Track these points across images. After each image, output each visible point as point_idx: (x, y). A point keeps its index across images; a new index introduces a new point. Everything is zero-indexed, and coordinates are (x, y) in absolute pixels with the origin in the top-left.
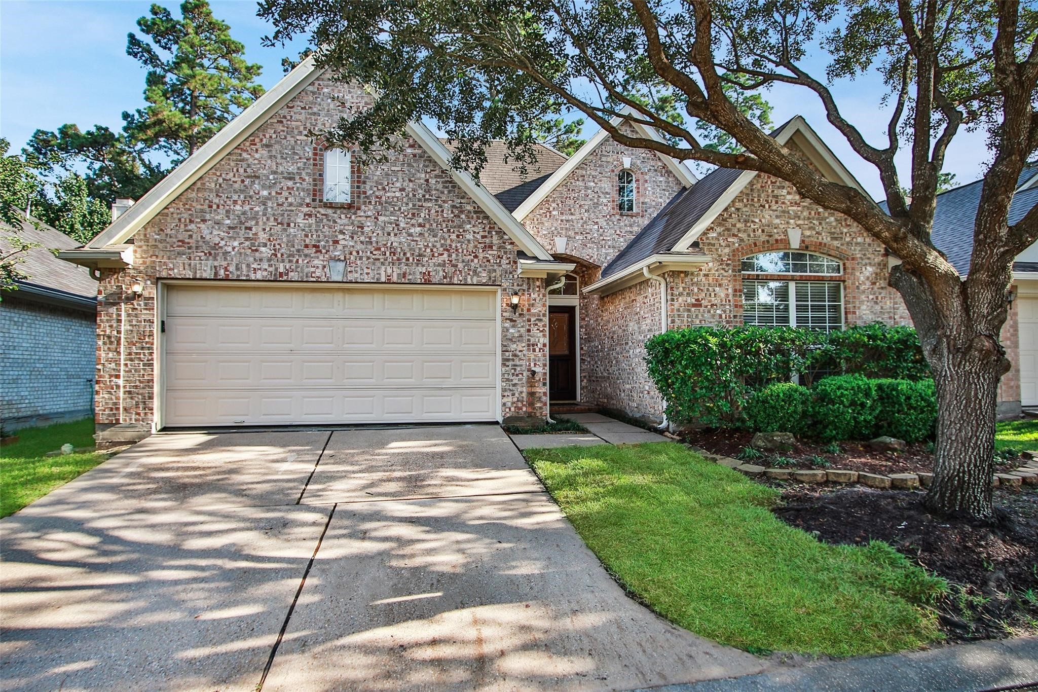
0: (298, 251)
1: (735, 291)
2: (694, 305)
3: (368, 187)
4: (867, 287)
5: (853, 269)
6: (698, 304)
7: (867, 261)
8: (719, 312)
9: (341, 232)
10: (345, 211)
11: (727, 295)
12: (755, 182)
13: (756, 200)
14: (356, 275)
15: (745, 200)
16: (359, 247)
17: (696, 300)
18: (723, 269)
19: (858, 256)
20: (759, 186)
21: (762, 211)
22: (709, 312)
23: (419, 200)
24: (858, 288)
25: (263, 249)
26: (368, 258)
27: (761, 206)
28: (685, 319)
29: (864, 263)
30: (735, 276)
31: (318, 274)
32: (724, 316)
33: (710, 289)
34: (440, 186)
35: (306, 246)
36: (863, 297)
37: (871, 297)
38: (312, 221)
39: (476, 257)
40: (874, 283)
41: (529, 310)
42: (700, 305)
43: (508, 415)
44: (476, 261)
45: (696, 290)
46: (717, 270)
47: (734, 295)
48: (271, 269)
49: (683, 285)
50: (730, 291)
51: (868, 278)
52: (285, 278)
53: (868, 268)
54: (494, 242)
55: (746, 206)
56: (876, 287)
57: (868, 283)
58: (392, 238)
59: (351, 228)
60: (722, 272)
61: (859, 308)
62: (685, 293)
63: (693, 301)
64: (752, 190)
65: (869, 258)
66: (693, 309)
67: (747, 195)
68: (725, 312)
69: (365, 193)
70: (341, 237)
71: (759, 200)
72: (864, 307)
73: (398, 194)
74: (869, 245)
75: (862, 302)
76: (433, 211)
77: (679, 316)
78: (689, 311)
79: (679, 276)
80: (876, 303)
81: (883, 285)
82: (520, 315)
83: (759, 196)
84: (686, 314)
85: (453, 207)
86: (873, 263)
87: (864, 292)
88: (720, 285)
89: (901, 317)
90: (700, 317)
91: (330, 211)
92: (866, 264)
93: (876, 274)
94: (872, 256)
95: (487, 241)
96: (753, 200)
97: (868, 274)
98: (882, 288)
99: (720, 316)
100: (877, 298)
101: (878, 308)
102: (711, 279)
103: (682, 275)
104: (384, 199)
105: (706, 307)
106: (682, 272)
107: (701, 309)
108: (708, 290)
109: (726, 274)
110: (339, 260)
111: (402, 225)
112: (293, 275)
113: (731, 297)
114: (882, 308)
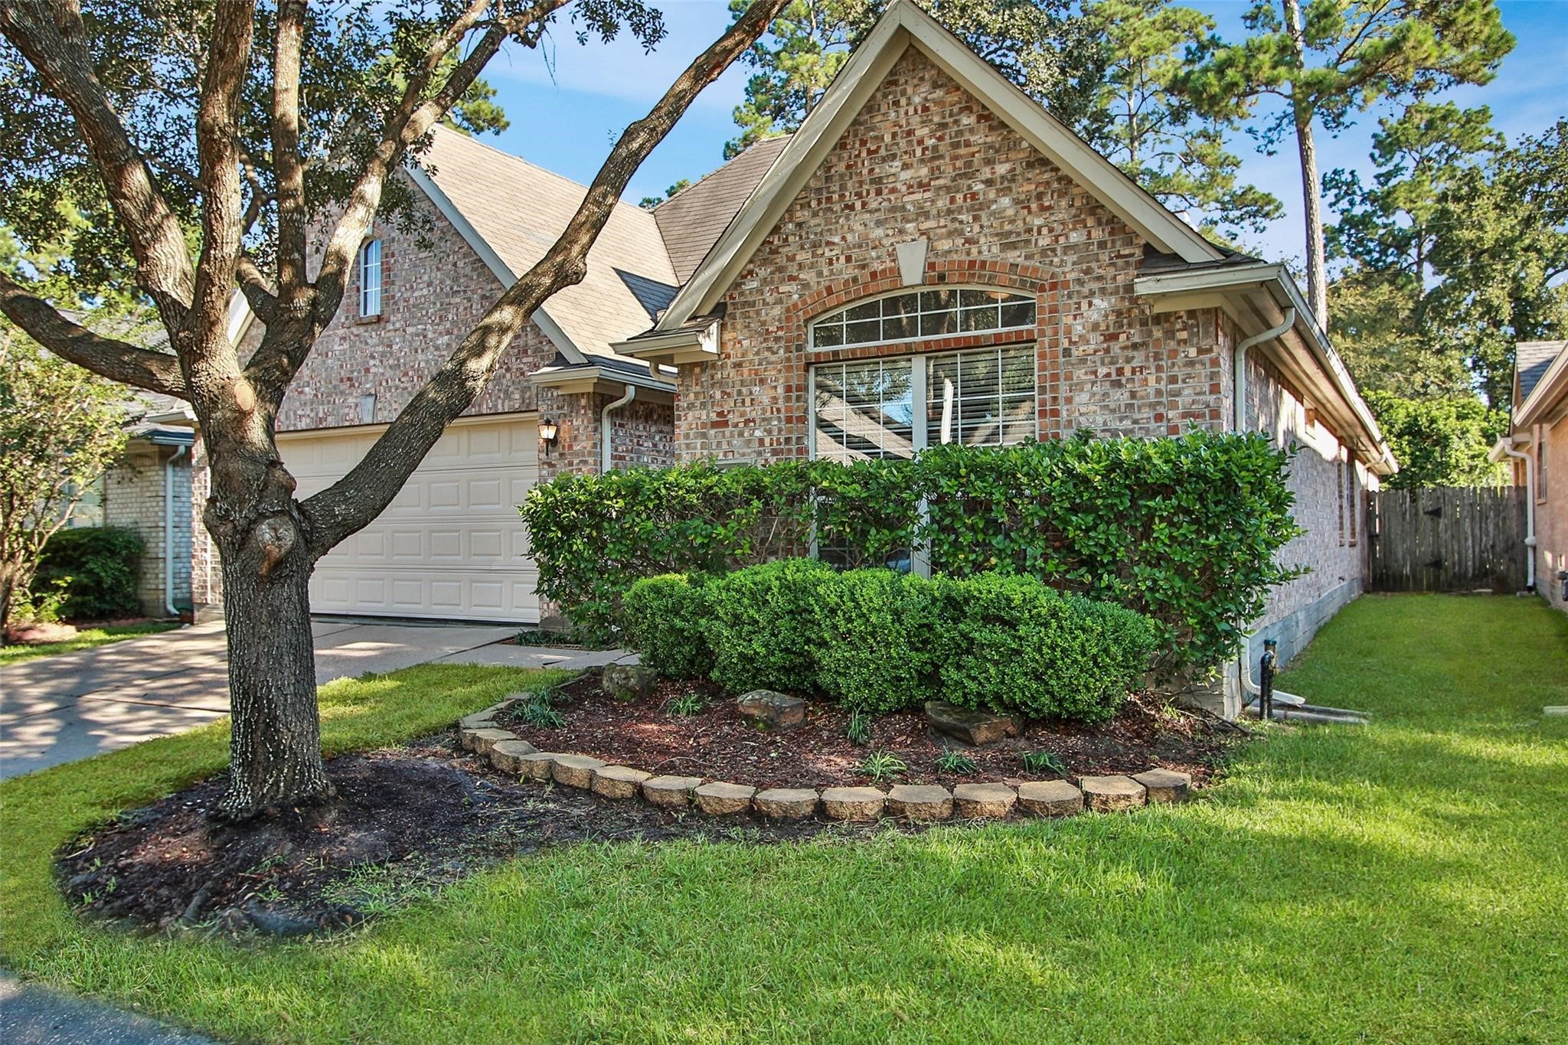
0: (335, 387)
1: (788, 389)
2: (714, 425)
3: (396, 289)
4: (1091, 349)
5: (1054, 310)
6: (721, 423)
7: (1095, 286)
8: (758, 433)
9: (373, 357)
10: (375, 327)
11: (775, 399)
12: (835, 160)
13: (835, 197)
14: (386, 413)
15: (814, 204)
16: (389, 373)
17: (720, 414)
18: (769, 349)
19: (1071, 276)
20: (841, 167)
21: (847, 218)
22: (741, 434)
23: (447, 295)
24: (1067, 353)
25: (307, 389)
26: (397, 388)
27: (847, 207)
28: (698, 452)
29: (1085, 290)
30: (788, 359)
31: (351, 416)
32: (767, 441)
33: (744, 390)
34: (468, 270)
35: (342, 380)
36: (1080, 374)
37: (1102, 371)
38: (346, 346)
39: (508, 370)
40: (1114, 337)
41: (570, 447)
42: (726, 424)
43: (547, 615)
44: (508, 375)
45: (718, 395)
46: (757, 353)
47: (788, 399)
48: (312, 415)
49: (698, 388)
50: (780, 390)
51: (1095, 327)
52: (324, 425)
53: (1096, 301)
54: (530, 343)
55: (815, 214)
56: (1116, 348)
57: (1095, 339)
58: (420, 356)
59: (380, 349)
60: (767, 354)
61: (1069, 400)
62: (698, 404)
63: (713, 416)
64: (828, 179)
65: (1100, 278)
66: (712, 432)
67: (819, 191)
68: (769, 432)
69: (393, 297)
70: (372, 362)
71: (842, 196)
72: (1084, 397)
73: (425, 292)
74: (1102, 245)
75: (1079, 386)
76: (461, 309)
77: (688, 446)
78: (704, 435)
79: (692, 371)
80: (1117, 384)
81: (1137, 339)
82: (561, 455)
83: (843, 187)
84: (699, 442)
85: (484, 297)
86: (1110, 286)
87: (1083, 361)
88: (762, 381)
89: (1185, 416)
90: (725, 446)
91: (362, 329)
92: (1092, 293)
93: (1119, 313)
94: (1112, 271)
95: (521, 342)
96: (829, 199)
97: (1094, 316)
98: (1135, 346)
99: (761, 441)
100: (1120, 372)
101: (1121, 397)
102: (746, 371)
103: (697, 370)
104: (411, 301)
105: (736, 425)
106: (696, 364)
107: (727, 431)
108: (739, 393)
109: (773, 358)
110: (370, 395)
111: (430, 335)
112: (331, 421)
113: (781, 404)
114: (1133, 395)
